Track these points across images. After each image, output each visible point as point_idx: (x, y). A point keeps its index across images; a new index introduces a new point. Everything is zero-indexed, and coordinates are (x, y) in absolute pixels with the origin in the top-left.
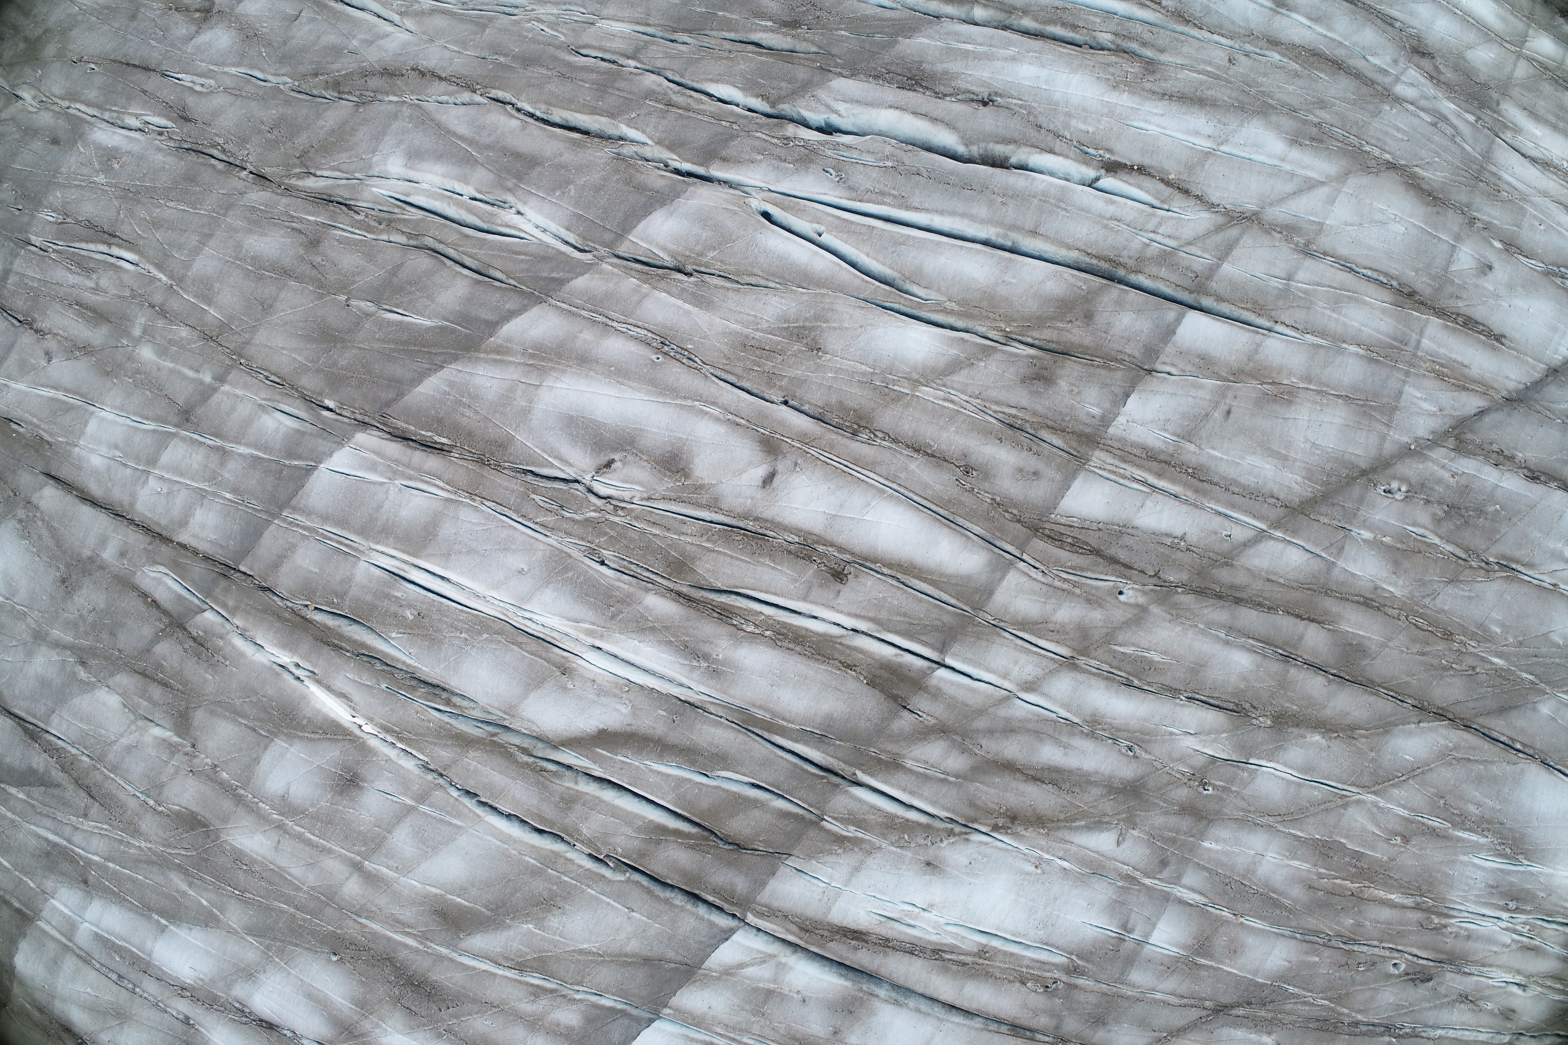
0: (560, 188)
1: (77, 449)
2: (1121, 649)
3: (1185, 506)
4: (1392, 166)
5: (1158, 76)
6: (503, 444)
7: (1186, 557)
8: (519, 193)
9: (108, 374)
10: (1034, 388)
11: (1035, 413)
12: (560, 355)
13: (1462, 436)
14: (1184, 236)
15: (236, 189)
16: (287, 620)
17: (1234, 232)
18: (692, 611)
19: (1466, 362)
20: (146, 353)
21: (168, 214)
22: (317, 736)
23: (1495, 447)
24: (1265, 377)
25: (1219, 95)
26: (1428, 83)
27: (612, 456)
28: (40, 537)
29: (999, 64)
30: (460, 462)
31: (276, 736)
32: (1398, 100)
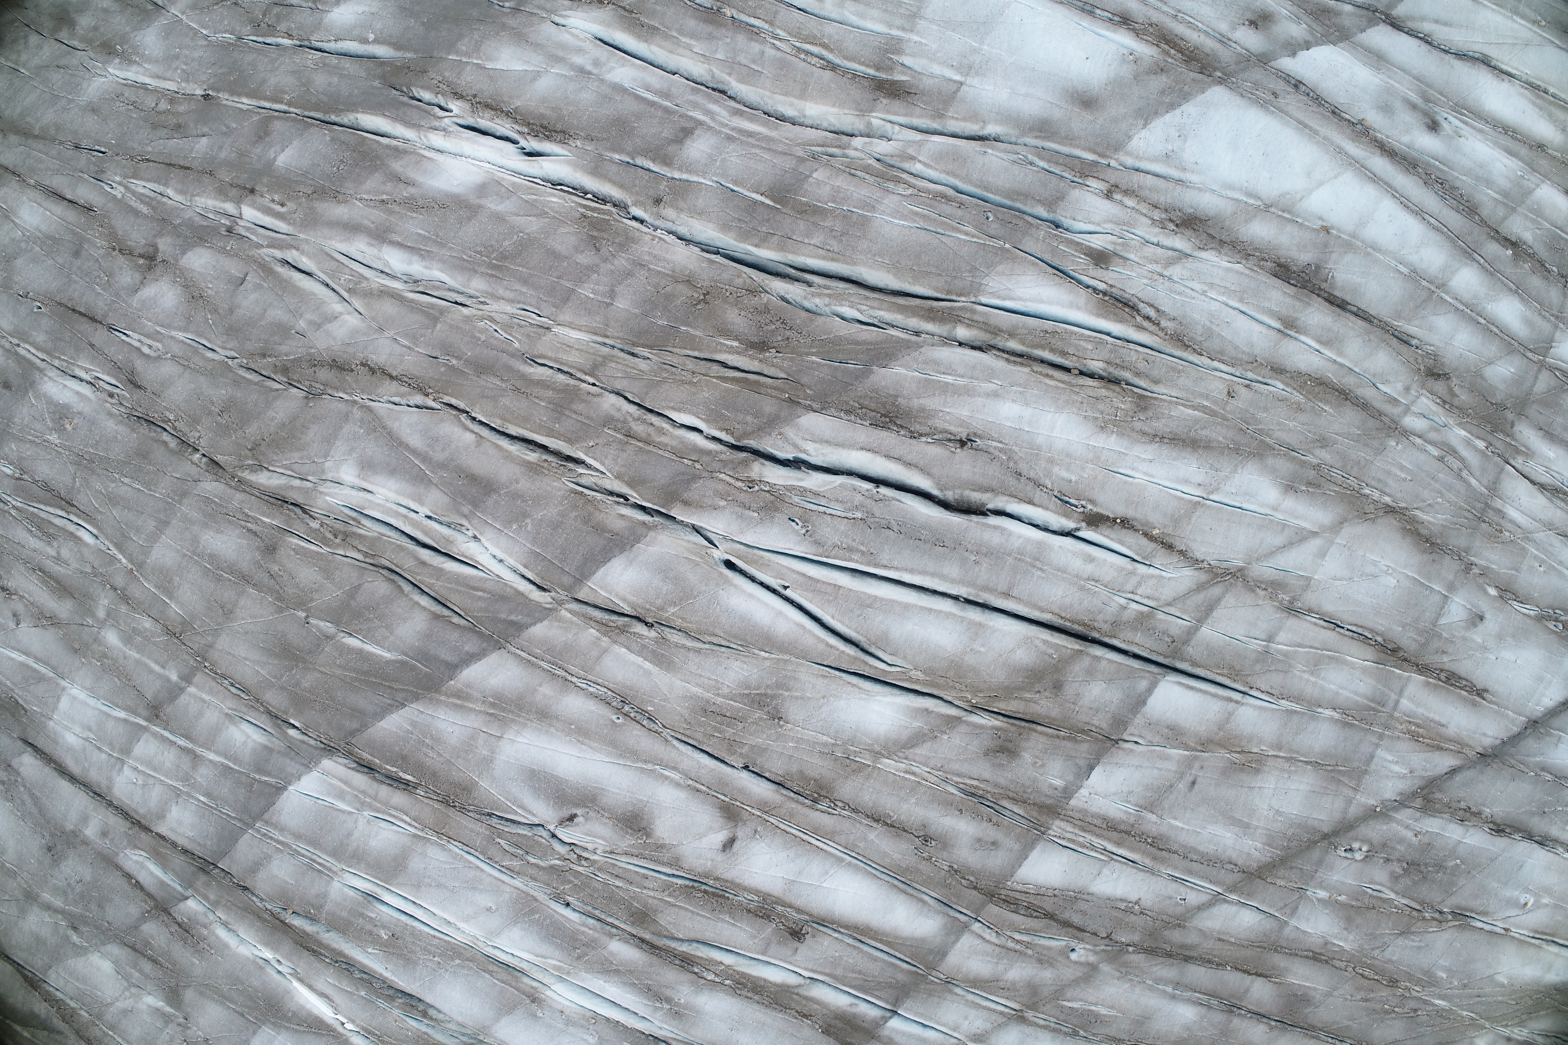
0: (517, 521)
1: (51, 723)
2: (1070, 1004)
3: (1142, 874)
4: (1390, 510)
5: (1150, 413)
6: (468, 788)
7: (1139, 921)
8: (475, 521)
9: (76, 651)
10: (998, 761)
11: (996, 785)
12: (520, 707)
13: (1431, 796)
14: (1164, 597)
15: (190, 475)
16: (268, 922)
17: (1217, 591)
18: (655, 958)
19: (1443, 721)
20: (112, 638)
21: (123, 490)
22: (302, 1029)
23: (1463, 805)
24: (1234, 746)
25: (1214, 436)
26: (1440, 410)
27: (575, 811)
28: (23, 802)
29: (979, 401)
30: (426, 801)
31: (264, 1024)
32: (1406, 433)
